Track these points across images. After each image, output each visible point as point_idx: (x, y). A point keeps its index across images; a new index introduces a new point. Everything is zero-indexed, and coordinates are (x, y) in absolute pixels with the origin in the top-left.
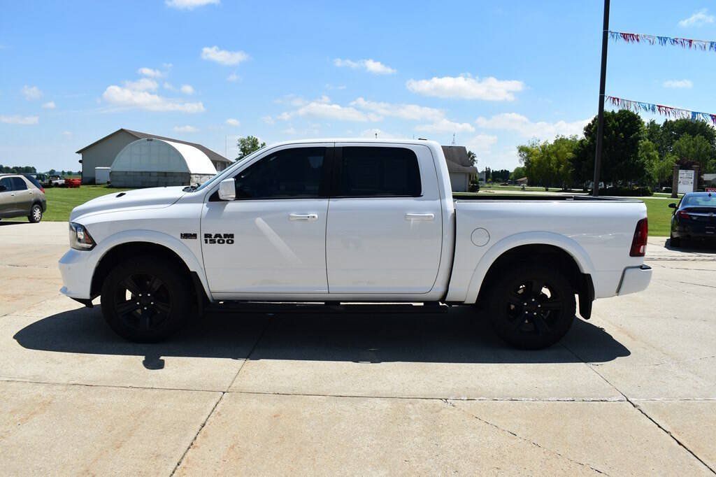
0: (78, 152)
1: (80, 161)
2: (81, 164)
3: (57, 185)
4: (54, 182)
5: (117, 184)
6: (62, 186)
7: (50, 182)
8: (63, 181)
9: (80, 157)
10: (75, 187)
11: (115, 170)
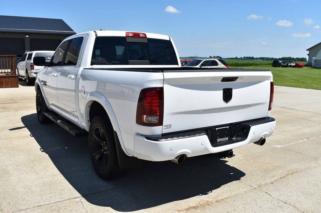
0: (307, 50)
1: (308, 55)
2: (308, 56)
3: (291, 66)
4: (289, 64)
5: (318, 66)
6: (294, 67)
7: (288, 64)
8: (294, 64)
9: (308, 52)
10: (300, 67)
11: (317, 59)
